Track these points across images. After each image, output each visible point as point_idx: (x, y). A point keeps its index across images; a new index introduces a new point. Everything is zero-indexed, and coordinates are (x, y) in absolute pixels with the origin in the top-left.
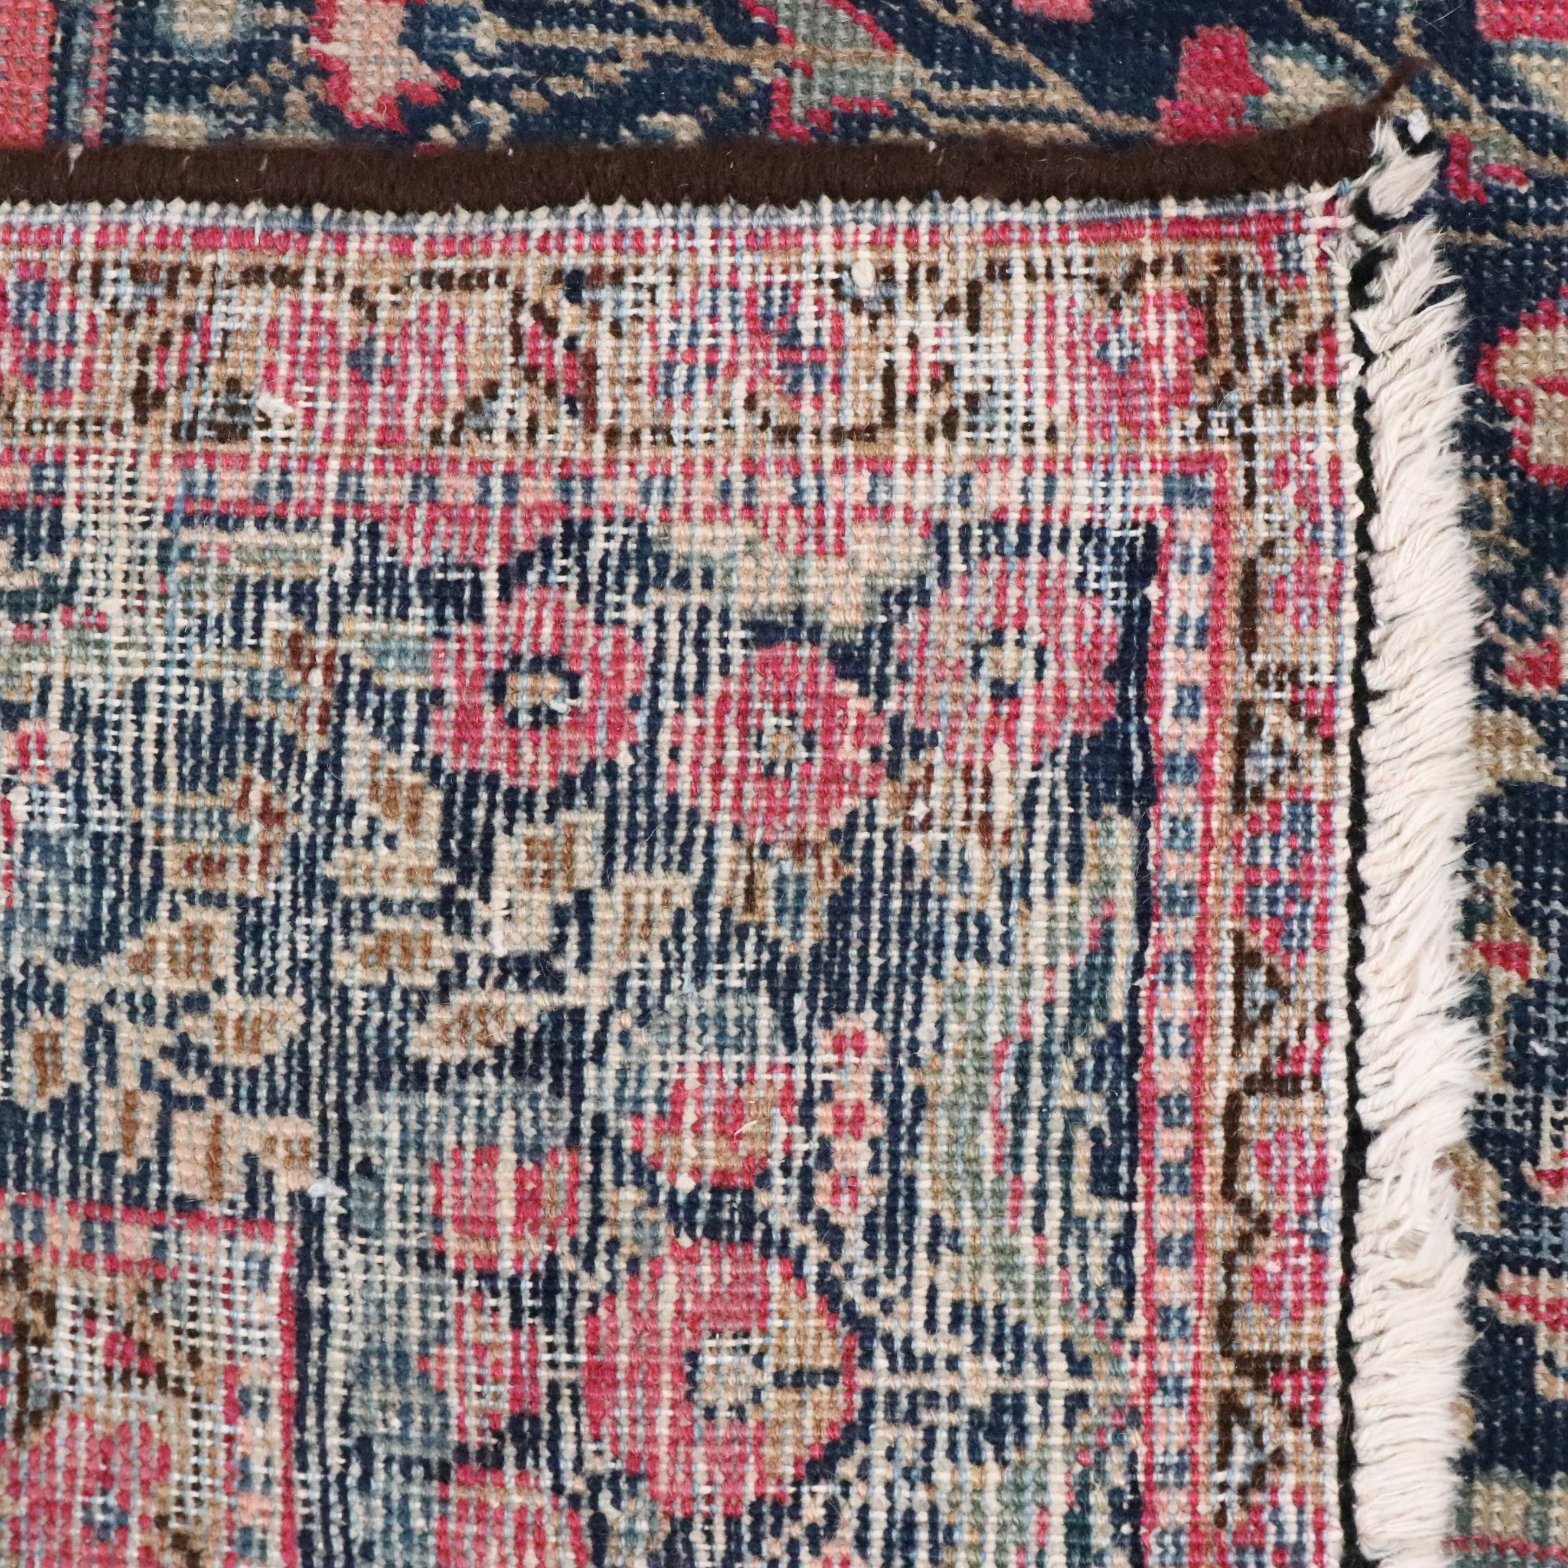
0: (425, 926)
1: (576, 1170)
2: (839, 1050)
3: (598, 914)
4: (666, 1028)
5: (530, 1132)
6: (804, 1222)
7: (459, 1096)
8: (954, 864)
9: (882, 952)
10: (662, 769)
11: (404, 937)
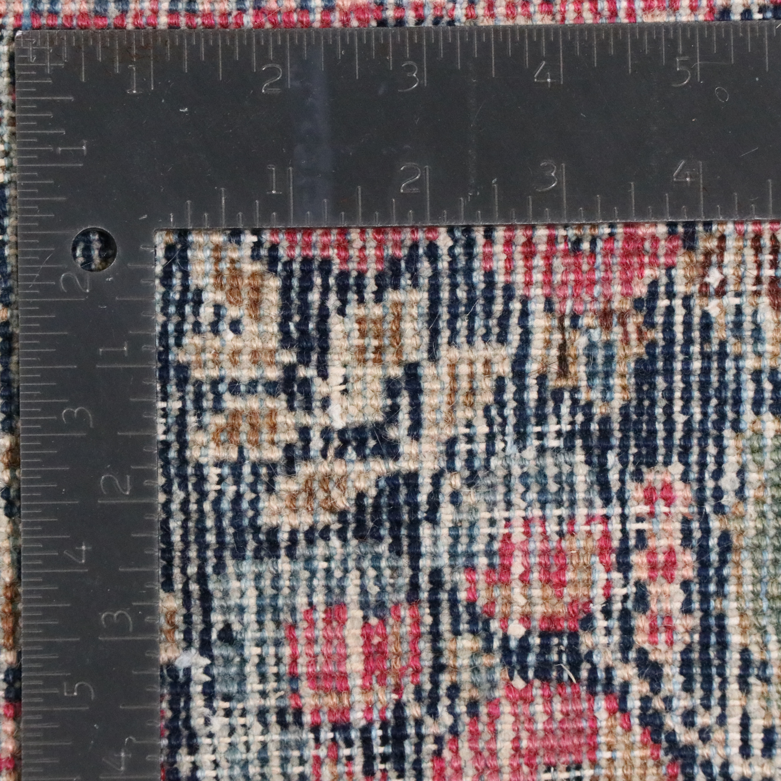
0: (270, 403)
1: (417, 622)
2: (650, 501)
3: (426, 385)
4: (492, 487)
5: (373, 590)
6: (625, 660)
7: (309, 560)
8: (748, 326)
9: (686, 409)
10: (479, 249)
11: (252, 413)
